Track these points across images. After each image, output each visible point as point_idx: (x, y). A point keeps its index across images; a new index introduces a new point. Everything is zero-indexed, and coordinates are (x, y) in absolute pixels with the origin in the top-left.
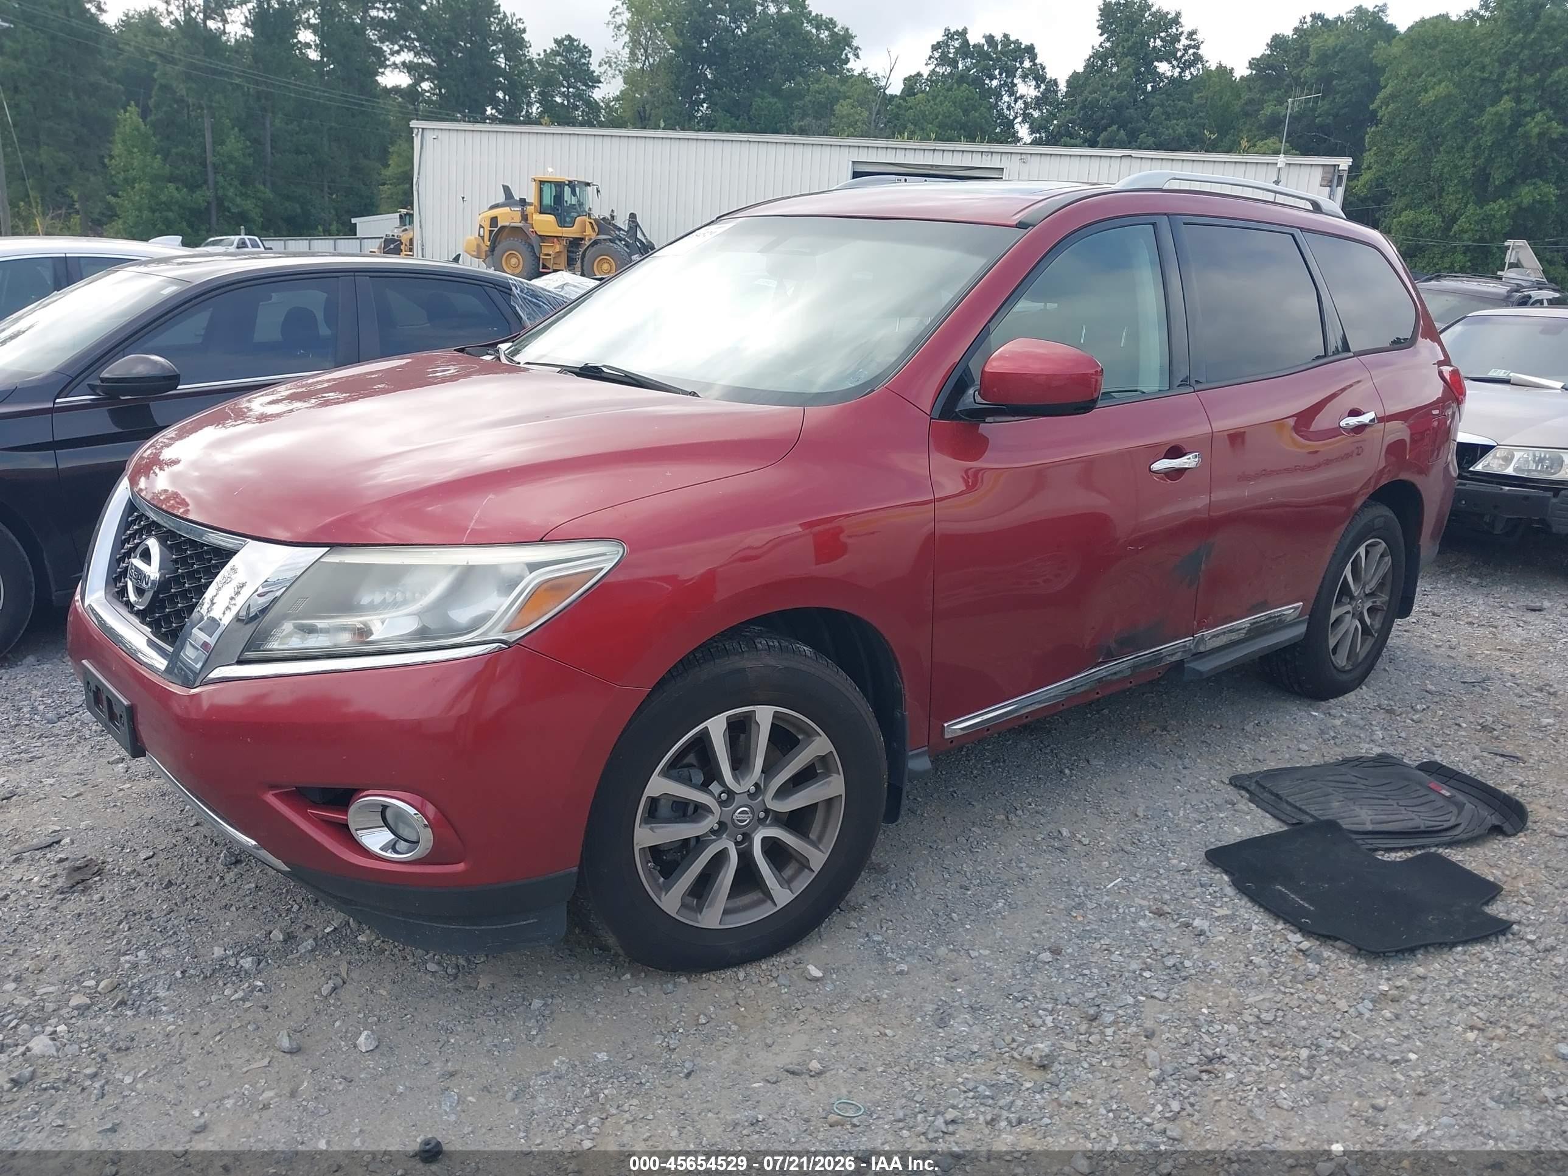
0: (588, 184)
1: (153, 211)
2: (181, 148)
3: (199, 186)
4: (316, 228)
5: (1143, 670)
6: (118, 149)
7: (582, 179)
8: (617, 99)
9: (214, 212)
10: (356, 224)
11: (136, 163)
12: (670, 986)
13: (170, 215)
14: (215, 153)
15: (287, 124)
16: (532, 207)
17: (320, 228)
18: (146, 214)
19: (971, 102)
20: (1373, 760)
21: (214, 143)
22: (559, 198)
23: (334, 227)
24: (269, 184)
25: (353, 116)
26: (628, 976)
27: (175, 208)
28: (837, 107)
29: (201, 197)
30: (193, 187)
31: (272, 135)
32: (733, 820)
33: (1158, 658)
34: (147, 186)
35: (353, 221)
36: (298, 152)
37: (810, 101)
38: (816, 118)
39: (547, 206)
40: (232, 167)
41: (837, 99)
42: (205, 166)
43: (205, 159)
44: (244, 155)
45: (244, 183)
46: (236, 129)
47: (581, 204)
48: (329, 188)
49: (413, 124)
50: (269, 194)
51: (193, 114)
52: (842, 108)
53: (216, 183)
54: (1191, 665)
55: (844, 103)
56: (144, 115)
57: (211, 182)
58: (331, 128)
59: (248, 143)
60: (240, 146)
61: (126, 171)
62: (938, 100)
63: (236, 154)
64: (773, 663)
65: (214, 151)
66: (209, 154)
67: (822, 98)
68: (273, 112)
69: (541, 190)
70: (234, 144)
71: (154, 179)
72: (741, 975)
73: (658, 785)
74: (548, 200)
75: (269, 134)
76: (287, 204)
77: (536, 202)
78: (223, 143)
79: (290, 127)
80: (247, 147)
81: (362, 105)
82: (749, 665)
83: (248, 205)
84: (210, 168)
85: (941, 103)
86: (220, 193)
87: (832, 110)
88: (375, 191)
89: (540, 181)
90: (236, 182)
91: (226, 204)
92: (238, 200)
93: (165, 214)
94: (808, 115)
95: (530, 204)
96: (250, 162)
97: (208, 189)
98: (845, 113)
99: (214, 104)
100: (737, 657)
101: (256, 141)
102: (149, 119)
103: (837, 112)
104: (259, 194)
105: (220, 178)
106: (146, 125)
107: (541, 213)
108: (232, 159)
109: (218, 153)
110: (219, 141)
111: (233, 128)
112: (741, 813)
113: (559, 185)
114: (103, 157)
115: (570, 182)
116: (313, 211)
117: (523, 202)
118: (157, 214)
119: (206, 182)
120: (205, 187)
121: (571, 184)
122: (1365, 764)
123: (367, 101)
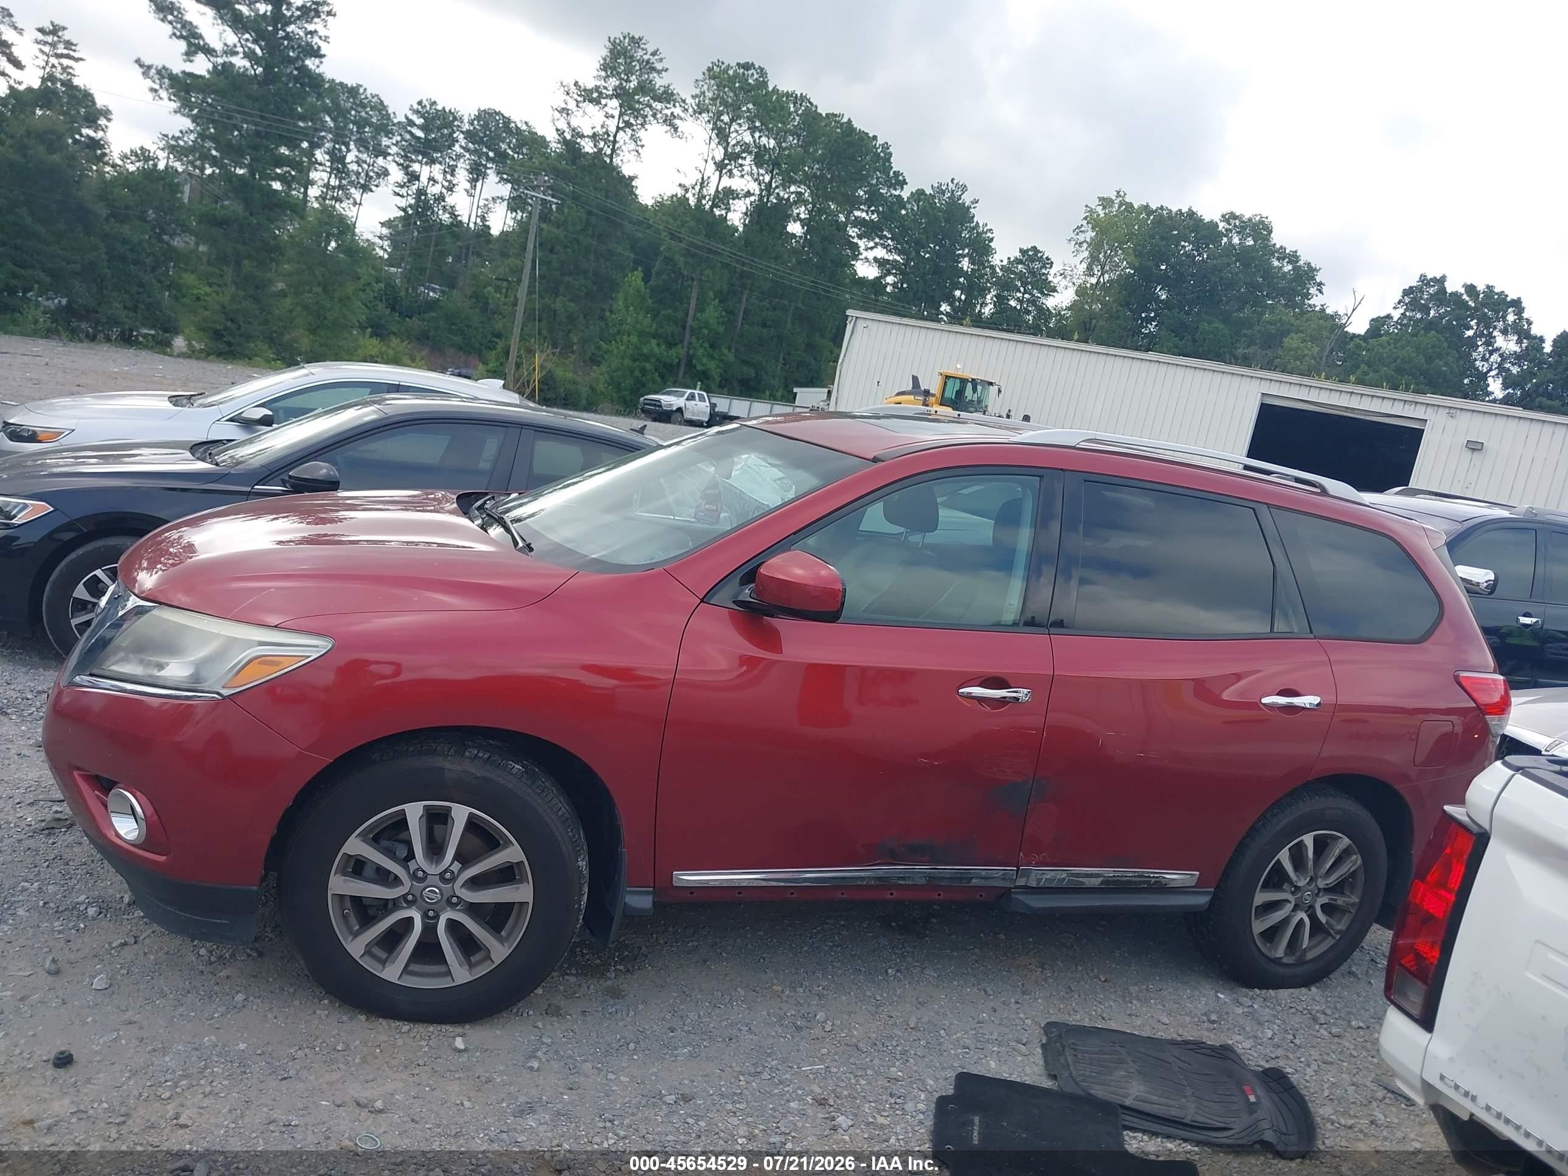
0: (991, 384)
1: (634, 360)
2: (670, 311)
3: (676, 345)
4: (764, 392)
5: (943, 884)
6: (620, 304)
7: (987, 379)
8: (1068, 309)
9: (682, 367)
10: (796, 393)
11: (629, 320)
12: (345, 1018)
13: (648, 366)
14: (695, 318)
15: (761, 301)
16: (934, 399)
17: (767, 393)
18: (627, 362)
19: (1437, 349)
20: (1212, 1048)
21: (696, 310)
22: (960, 393)
23: (779, 394)
24: (733, 350)
25: (818, 299)
26: (326, 1002)
27: (653, 360)
28: (1286, 340)
29: (677, 353)
30: (670, 345)
31: (745, 308)
32: (421, 895)
33: (965, 877)
34: (634, 339)
35: (795, 390)
36: (764, 325)
37: (1259, 331)
38: (1262, 348)
39: (948, 398)
40: (706, 331)
41: (1289, 332)
42: (684, 327)
43: (685, 322)
44: (718, 324)
45: (712, 346)
46: (717, 301)
47: (980, 401)
48: (784, 359)
49: (849, 312)
50: (731, 357)
51: (685, 283)
52: (1292, 341)
53: (690, 343)
54: (1021, 897)
55: (1295, 336)
56: (646, 279)
57: (686, 342)
58: (797, 308)
59: (724, 313)
60: (716, 314)
61: (621, 325)
62: (1399, 344)
63: (711, 321)
64: (472, 770)
65: (695, 316)
66: (690, 319)
67: (1272, 329)
68: (751, 290)
69: (945, 383)
70: (712, 313)
71: (642, 334)
72: (406, 1028)
73: (355, 846)
74: (950, 393)
75: (743, 308)
76: (745, 368)
77: (939, 395)
78: (703, 311)
79: (762, 304)
80: (722, 317)
81: (829, 292)
82: (448, 765)
83: (712, 365)
84: (688, 331)
85: (1403, 347)
86: (691, 352)
87: (1281, 342)
88: (823, 367)
89: (947, 376)
90: (706, 345)
91: (694, 361)
92: (705, 360)
93: (643, 364)
94: (1255, 344)
95: (933, 395)
96: (721, 329)
97: (682, 347)
98: (1294, 346)
99: (703, 278)
100: (441, 758)
101: (731, 313)
102: (649, 284)
103: (1286, 344)
104: (723, 357)
105: (694, 340)
106: (646, 288)
107: (941, 404)
108: (707, 325)
109: (697, 319)
110: (700, 309)
111: (714, 299)
112: (432, 892)
113: (964, 381)
114: (604, 310)
115: (973, 380)
116: (765, 377)
117: (927, 393)
118: (637, 363)
119: (682, 342)
120: (680, 346)
121: (974, 382)
122: (1202, 1051)
123: (833, 288)
